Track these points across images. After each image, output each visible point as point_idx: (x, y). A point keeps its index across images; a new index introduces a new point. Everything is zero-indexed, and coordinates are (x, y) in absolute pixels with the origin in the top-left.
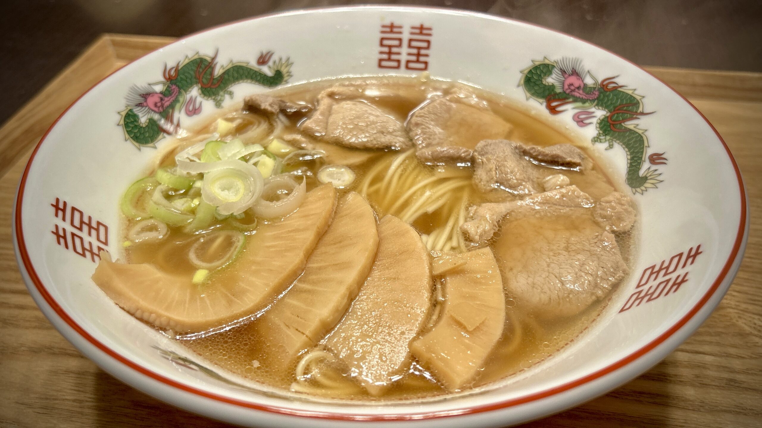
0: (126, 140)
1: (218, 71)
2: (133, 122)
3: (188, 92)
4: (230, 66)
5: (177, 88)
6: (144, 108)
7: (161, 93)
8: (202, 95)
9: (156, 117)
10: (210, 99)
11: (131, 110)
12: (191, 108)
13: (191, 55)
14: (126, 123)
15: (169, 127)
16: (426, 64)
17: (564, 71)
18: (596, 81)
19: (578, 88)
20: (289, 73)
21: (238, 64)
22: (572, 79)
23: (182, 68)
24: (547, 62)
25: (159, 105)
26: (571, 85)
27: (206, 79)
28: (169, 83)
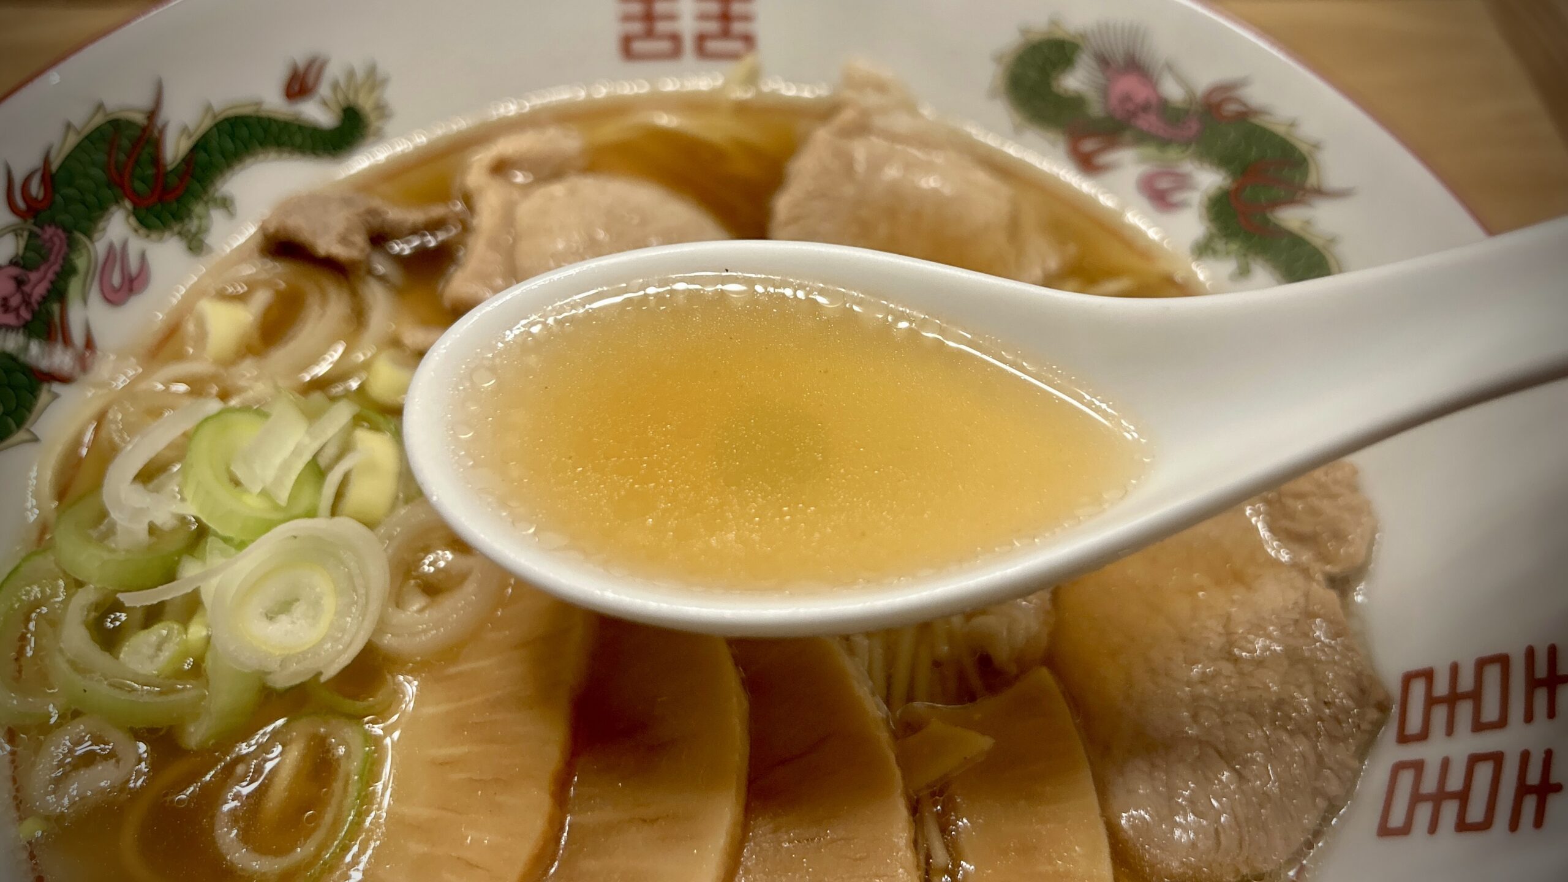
1: (174, 148)
3: (96, 236)
4: (208, 123)
5: (60, 232)
7: (14, 262)
8: (142, 231)
9: (11, 342)
10: (167, 234)
12: (116, 279)
13: (81, 117)
15: (61, 359)
16: (748, 40)
17: (1104, 61)
18: (1190, 92)
19: (1146, 108)
20: (382, 110)
21: (231, 113)
22: (1128, 84)
23: (62, 166)
24: (1059, 34)
25: (15, 301)
26: (1127, 98)
27: (143, 180)
28: (30, 224)
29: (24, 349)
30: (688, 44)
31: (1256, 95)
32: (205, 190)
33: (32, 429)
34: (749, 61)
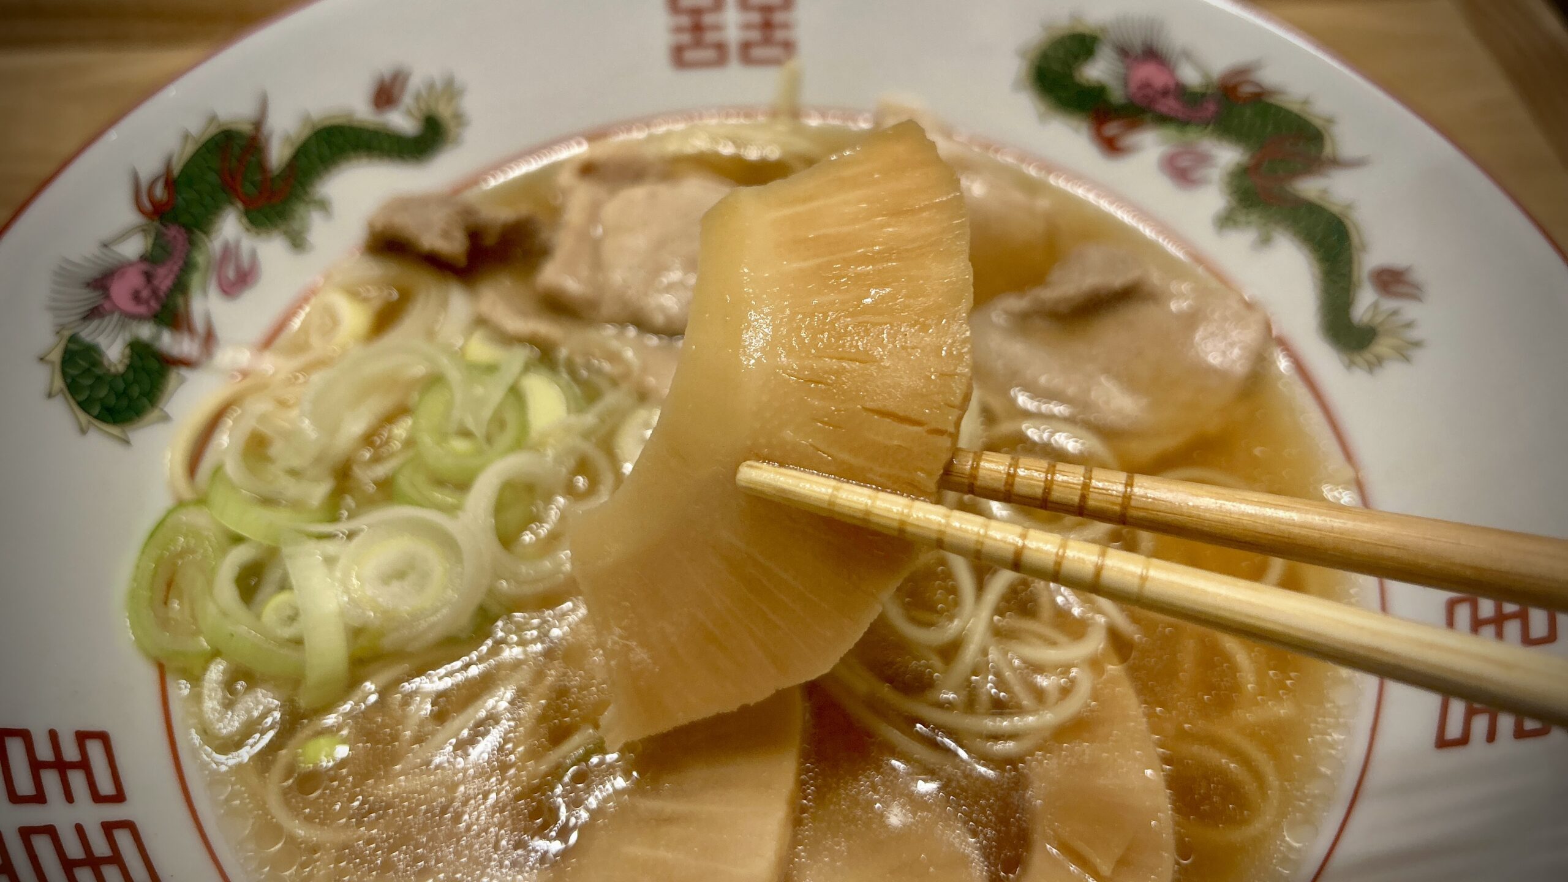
0: (83, 431)
1: (277, 154)
2: (89, 370)
3: (213, 236)
4: (306, 132)
5: (183, 230)
6: (107, 319)
7: (144, 258)
8: (253, 230)
9: (145, 331)
10: (274, 234)
11: (73, 339)
12: (231, 274)
13: (196, 126)
14: (69, 381)
15: (187, 346)
16: (789, 47)
17: (1124, 52)
18: (1206, 75)
19: (1165, 93)
20: (460, 118)
21: (327, 123)
22: (1148, 72)
23: (183, 171)
24: (1080, 29)
25: (145, 293)
26: (1146, 85)
27: (253, 183)
28: (157, 223)
29: (157, 337)
30: (733, 51)
31: (1271, 76)
32: (306, 193)
33: (166, 409)
34: (793, 64)
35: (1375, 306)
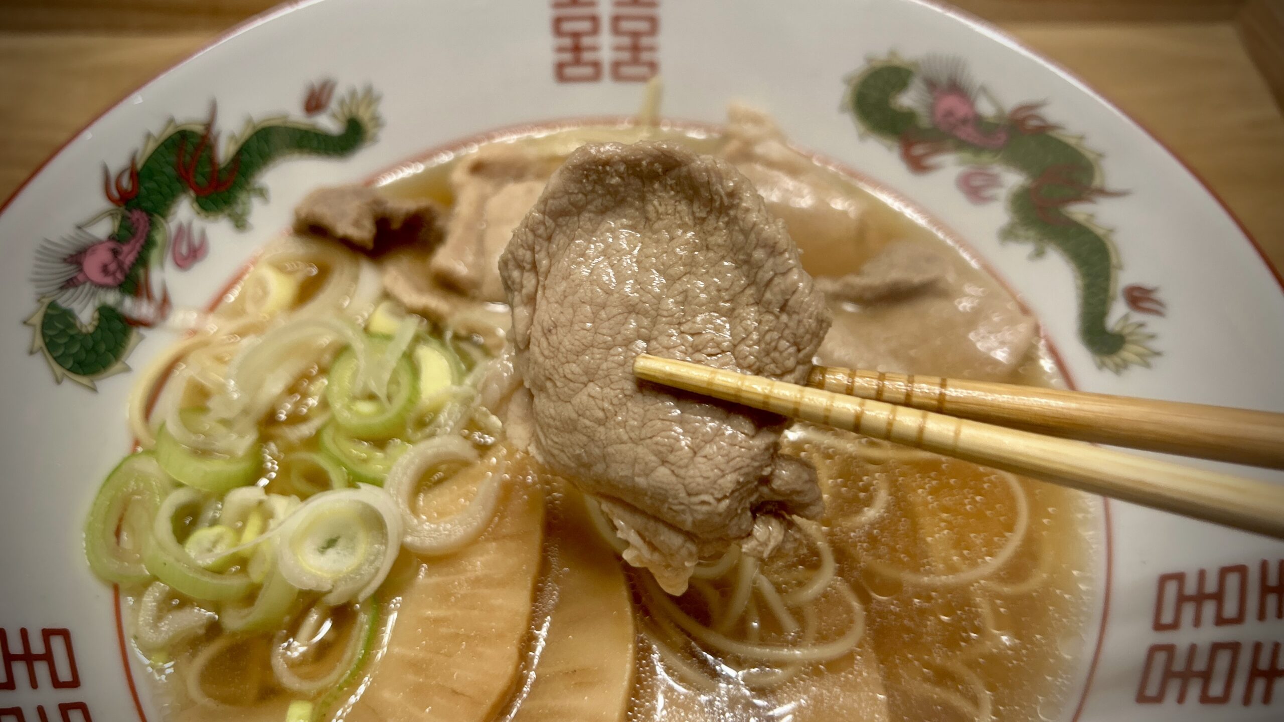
0: (58, 382)
1: (225, 151)
2: (64, 330)
3: (170, 218)
4: (249, 132)
5: (144, 214)
6: (80, 288)
7: (112, 238)
8: (203, 214)
9: (111, 298)
10: (220, 216)
11: (52, 305)
12: (184, 250)
13: (157, 128)
14: (47, 340)
15: (144, 310)
16: (653, 66)
17: (932, 85)
18: (1000, 110)
19: (964, 121)
20: (377, 121)
21: (266, 124)
22: (950, 102)
23: (145, 165)
24: (896, 62)
25: (112, 267)
26: (949, 114)
27: (203, 175)
28: (122, 209)
29: (121, 303)
30: (606, 69)
31: (1052, 114)
32: (248, 183)
33: (126, 362)
34: (654, 81)
35: (1126, 317)
